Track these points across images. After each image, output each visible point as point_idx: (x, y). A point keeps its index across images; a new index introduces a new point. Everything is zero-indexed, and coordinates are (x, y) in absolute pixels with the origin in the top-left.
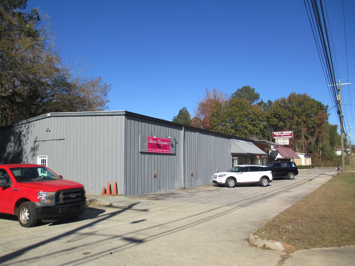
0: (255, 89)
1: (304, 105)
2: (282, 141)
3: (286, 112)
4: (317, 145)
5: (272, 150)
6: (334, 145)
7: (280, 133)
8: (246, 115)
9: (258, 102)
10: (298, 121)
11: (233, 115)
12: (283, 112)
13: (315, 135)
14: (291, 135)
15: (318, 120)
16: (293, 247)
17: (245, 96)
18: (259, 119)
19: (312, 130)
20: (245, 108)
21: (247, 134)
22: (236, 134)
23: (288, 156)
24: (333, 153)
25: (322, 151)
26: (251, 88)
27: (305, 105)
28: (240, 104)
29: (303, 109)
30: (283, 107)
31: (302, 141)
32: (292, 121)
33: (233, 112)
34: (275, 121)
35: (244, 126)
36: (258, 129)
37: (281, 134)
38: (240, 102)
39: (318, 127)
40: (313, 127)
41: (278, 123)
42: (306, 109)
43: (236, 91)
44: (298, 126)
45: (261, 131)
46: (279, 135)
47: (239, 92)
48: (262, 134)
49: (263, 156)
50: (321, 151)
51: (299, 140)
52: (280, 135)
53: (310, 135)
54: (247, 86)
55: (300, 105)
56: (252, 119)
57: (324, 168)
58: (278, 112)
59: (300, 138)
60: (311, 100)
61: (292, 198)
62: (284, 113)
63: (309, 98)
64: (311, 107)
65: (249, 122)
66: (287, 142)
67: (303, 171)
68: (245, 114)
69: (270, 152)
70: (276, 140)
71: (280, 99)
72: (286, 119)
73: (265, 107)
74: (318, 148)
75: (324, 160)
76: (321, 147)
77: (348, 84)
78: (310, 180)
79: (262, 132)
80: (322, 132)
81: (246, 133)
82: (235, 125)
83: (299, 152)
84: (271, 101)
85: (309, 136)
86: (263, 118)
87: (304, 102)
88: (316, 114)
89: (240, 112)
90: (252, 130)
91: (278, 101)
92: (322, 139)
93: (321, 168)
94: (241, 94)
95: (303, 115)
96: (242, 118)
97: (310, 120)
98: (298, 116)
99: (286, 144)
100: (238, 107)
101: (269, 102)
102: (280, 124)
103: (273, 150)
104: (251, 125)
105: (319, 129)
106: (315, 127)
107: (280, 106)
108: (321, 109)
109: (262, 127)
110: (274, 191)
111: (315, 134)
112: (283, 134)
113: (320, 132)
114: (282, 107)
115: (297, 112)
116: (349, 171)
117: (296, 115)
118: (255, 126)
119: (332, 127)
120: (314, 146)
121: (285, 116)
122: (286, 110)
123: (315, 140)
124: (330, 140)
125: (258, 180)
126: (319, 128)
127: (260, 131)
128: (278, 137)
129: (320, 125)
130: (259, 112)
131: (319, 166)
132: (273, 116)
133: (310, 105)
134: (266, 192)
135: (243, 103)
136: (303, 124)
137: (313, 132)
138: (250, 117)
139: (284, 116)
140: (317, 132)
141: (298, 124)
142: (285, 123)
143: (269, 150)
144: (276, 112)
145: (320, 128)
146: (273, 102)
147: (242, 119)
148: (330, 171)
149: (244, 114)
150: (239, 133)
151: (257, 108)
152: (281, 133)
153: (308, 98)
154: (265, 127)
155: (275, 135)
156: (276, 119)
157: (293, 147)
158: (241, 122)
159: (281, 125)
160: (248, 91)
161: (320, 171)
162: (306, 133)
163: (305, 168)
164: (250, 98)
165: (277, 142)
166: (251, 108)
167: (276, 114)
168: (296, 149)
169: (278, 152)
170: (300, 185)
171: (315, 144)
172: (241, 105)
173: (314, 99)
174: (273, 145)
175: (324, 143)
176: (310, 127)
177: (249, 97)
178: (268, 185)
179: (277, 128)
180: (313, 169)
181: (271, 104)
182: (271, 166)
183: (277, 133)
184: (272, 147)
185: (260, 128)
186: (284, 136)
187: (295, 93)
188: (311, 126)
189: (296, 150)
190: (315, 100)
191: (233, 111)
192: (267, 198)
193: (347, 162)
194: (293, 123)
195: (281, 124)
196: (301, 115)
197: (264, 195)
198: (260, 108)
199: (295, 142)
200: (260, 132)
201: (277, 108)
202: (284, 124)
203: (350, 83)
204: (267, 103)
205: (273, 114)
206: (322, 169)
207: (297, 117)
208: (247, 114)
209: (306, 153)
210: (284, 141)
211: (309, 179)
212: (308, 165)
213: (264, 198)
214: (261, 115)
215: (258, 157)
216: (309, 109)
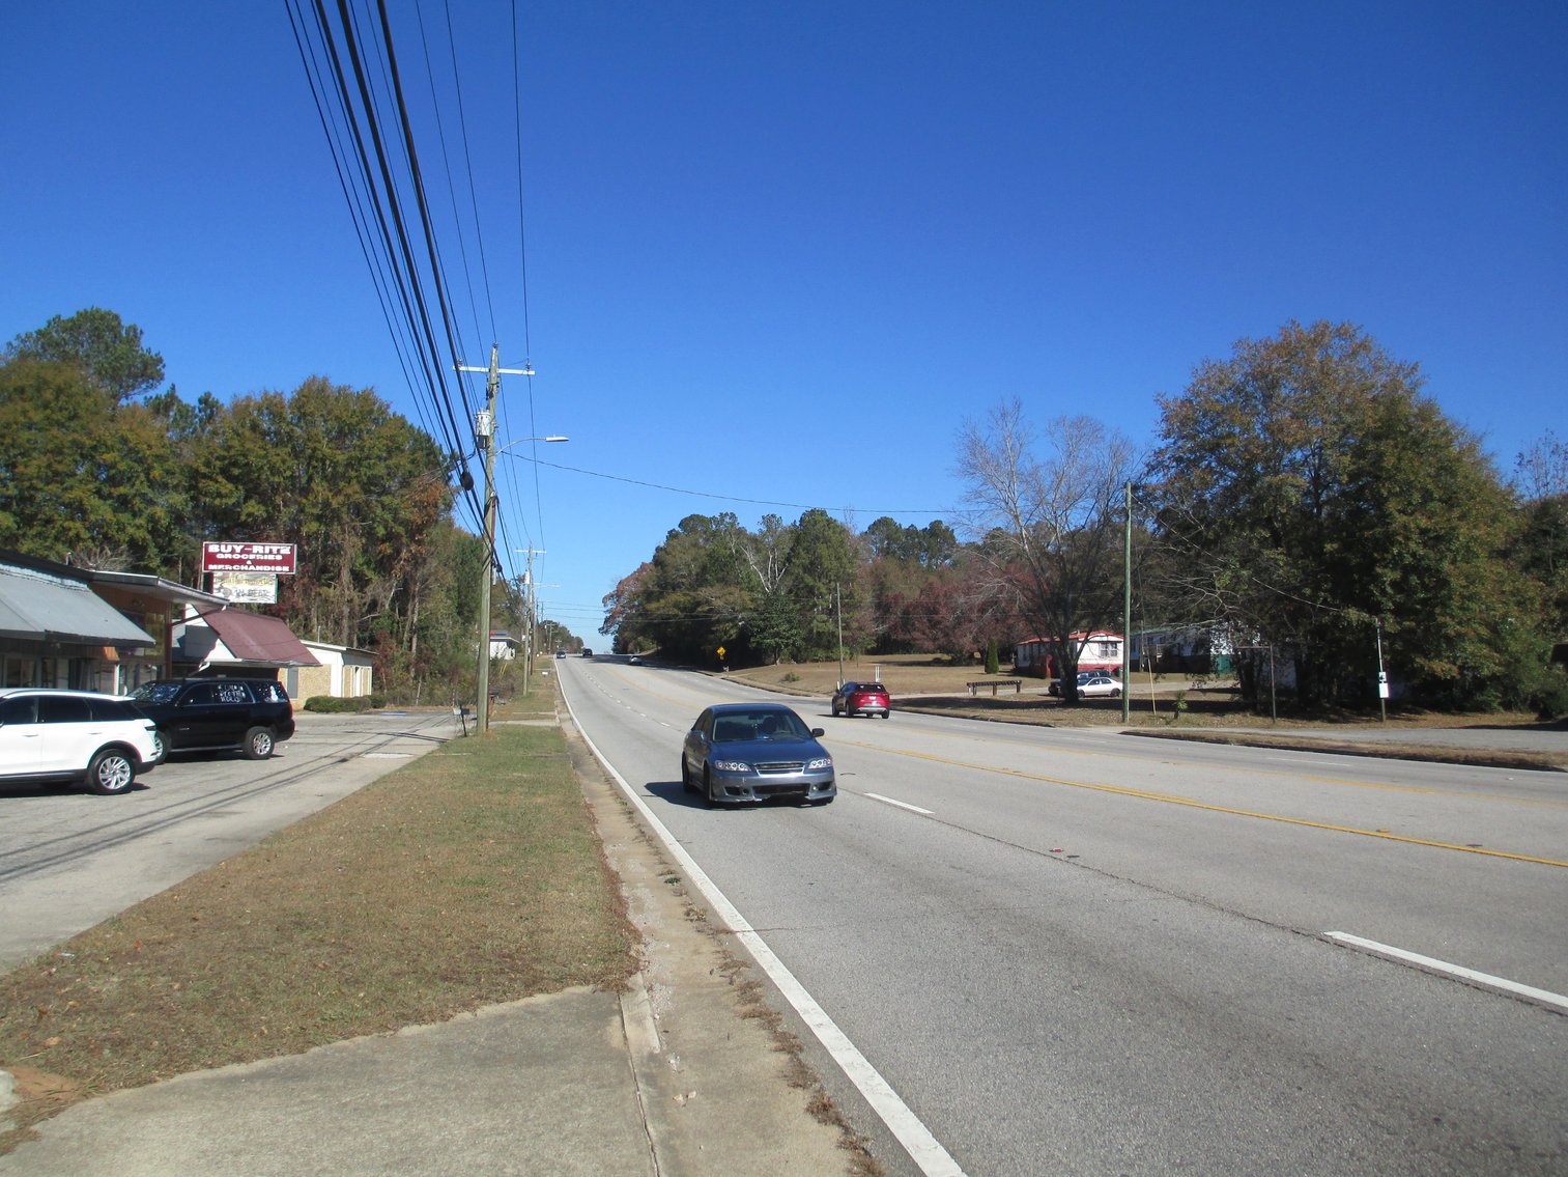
0: (141, 332)
1: (360, 438)
2: (245, 587)
3: (279, 458)
4: (403, 612)
5: (188, 623)
6: (473, 617)
7: (238, 549)
8: (82, 448)
9: (152, 393)
10: (326, 504)
11: (13, 440)
12: (266, 456)
13: (397, 572)
14: (286, 560)
15: (414, 507)
16: (67, 1087)
17: (88, 356)
18: (151, 476)
19: (387, 548)
20: (82, 413)
21: (84, 540)
22: (24, 535)
23: (262, 654)
24: (466, 650)
25: (418, 639)
26: (126, 322)
27: (366, 436)
28: (59, 391)
29: (353, 453)
30: (269, 435)
31: (342, 591)
32: (304, 501)
33: (15, 426)
34: (228, 493)
35: (67, 501)
36: (139, 521)
37: (241, 554)
38: (59, 381)
39: (412, 538)
40: (390, 537)
41: (237, 504)
42: (368, 458)
43: (43, 325)
44: (326, 525)
45: (154, 532)
46: (234, 556)
47: (57, 332)
48: (162, 549)
49: (140, 652)
50: (415, 640)
51: (329, 586)
52: (239, 556)
53: (374, 570)
54: (104, 308)
55: (342, 435)
56: (113, 472)
57: (420, 708)
58: (245, 456)
59: (332, 579)
60: (390, 419)
61: (224, 840)
62: (269, 462)
63: (383, 411)
64: (389, 452)
65: (97, 484)
66: (268, 593)
67: (330, 723)
68: (76, 444)
69: (178, 632)
70: (219, 578)
71: (258, 398)
72: (277, 489)
73: (182, 424)
74: (404, 627)
75: (424, 678)
76: (419, 620)
77: (525, 373)
78: (344, 760)
79: (160, 537)
80: (425, 560)
81: (78, 535)
82: (21, 491)
83: (324, 639)
84: (217, 402)
85: (370, 574)
86: (169, 472)
87: (362, 426)
88: (405, 484)
89: (55, 431)
90: (109, 525)
91: (248, 406)
92: (424, 590)
93: (410, 709)
94: (66, 344)
95: (354, 481)
96: (60, 462)
97: (380, 506)
98: (332, 480)
99: (263, 602)
100: (46, 406)
101: (205, 401)
102: (250, 510)
103: (191, 626)
104: (105, 500)
105: (413, 548)
106: (398, 536)
107: (254, 427)
108: (430, 462)
109: (160, 518)
110: (151, 812)
111: (398, 567)
112: (252, 557)
113: (417, 561)
114: (265, 434)
115: (328, 462)
116: (509, 722)
117: (325, 478)
118: (127, 508)
119: (471, 542)
120: (390, 616)
121: (273, 474)
122: (278, 451)
123: (396, 593)
124: (459, 597)
125: (81, 763)
126: (416, 542)
127: (149, 532)
128: (228, 567)
129: (420, 529)
130: (153, 443)
131: (404, 701)
132: (220, 468)
133: (385, 442)
134: (107, 821)
135: (73, 389)
136: (352, 520)
137: (391, 558)
138: (104, 460)
139: (269, 473)
140: (405, 560)
141: (327, 516)
142: (274, 508)
143: (174, 621)
144: (232, 452)
145: (419, 543)
146: (223, 405)
147: (60, 468)
148: (438, 724)
149: (74, 442)
150: (39, 535)
151: (143, 424)
152: (242, 552)
153: (380, 408)
154: (176, 518)
155: (212, 558)
156: (230, 486)
157: (301, 617)
158: (57, 482)
159: (249, 515)
160: (108, 336)
161: (401, 722)
162: (361, 560)
163: (343, 711)
164: (114, 369)
165: (221, 587)
166: (112, 419)
167: (235, 464)
168: (312, 628)
169: (217, 634)
170: (290, 781)
171: (393, 610)
172: (63, 398)
173: (403, 417)
174: (195, 603)
175: (430, 605)
176: (379, 535)
177: (110, 363)
178: (131, 787)
179: (232, 527)
180: (376, 713)
181: (212, 412)
182: (167, 696)
183: (223, 547)
184: (190, 612)
185: (152, 519)
186: (256, 562)
187: (325, 379)
188: (381, 531)
189: (311, 631)
190: (409, 423)
191: (16, 423)
192: (97, 850)
193: (512, 684)
194: (307, 510)
195: (254, 508)
196: (343, 476)
197: (87, 836)
198: (158, 425)
199: (310, 595)
200: (149, 537)
201: (238, 435)
202: (267, 511)
203: (532, 373)
204: (194, 408)
205: (217, 458)
206: (412, 714)
207: (325, 484)
208: (89, 443)
209: (355, 644)
210: (252, 588)
211: (340, 754)
212: (358, 695)
213: (80, 850)
214: (160, 458)
215: (111, 653)
216: (379, 458)
